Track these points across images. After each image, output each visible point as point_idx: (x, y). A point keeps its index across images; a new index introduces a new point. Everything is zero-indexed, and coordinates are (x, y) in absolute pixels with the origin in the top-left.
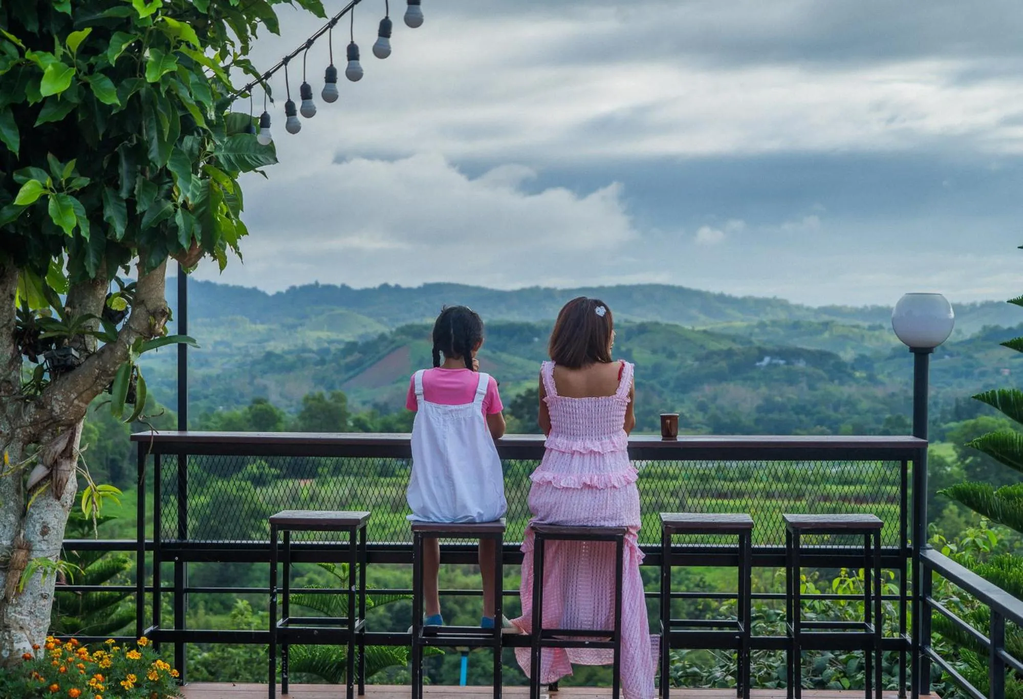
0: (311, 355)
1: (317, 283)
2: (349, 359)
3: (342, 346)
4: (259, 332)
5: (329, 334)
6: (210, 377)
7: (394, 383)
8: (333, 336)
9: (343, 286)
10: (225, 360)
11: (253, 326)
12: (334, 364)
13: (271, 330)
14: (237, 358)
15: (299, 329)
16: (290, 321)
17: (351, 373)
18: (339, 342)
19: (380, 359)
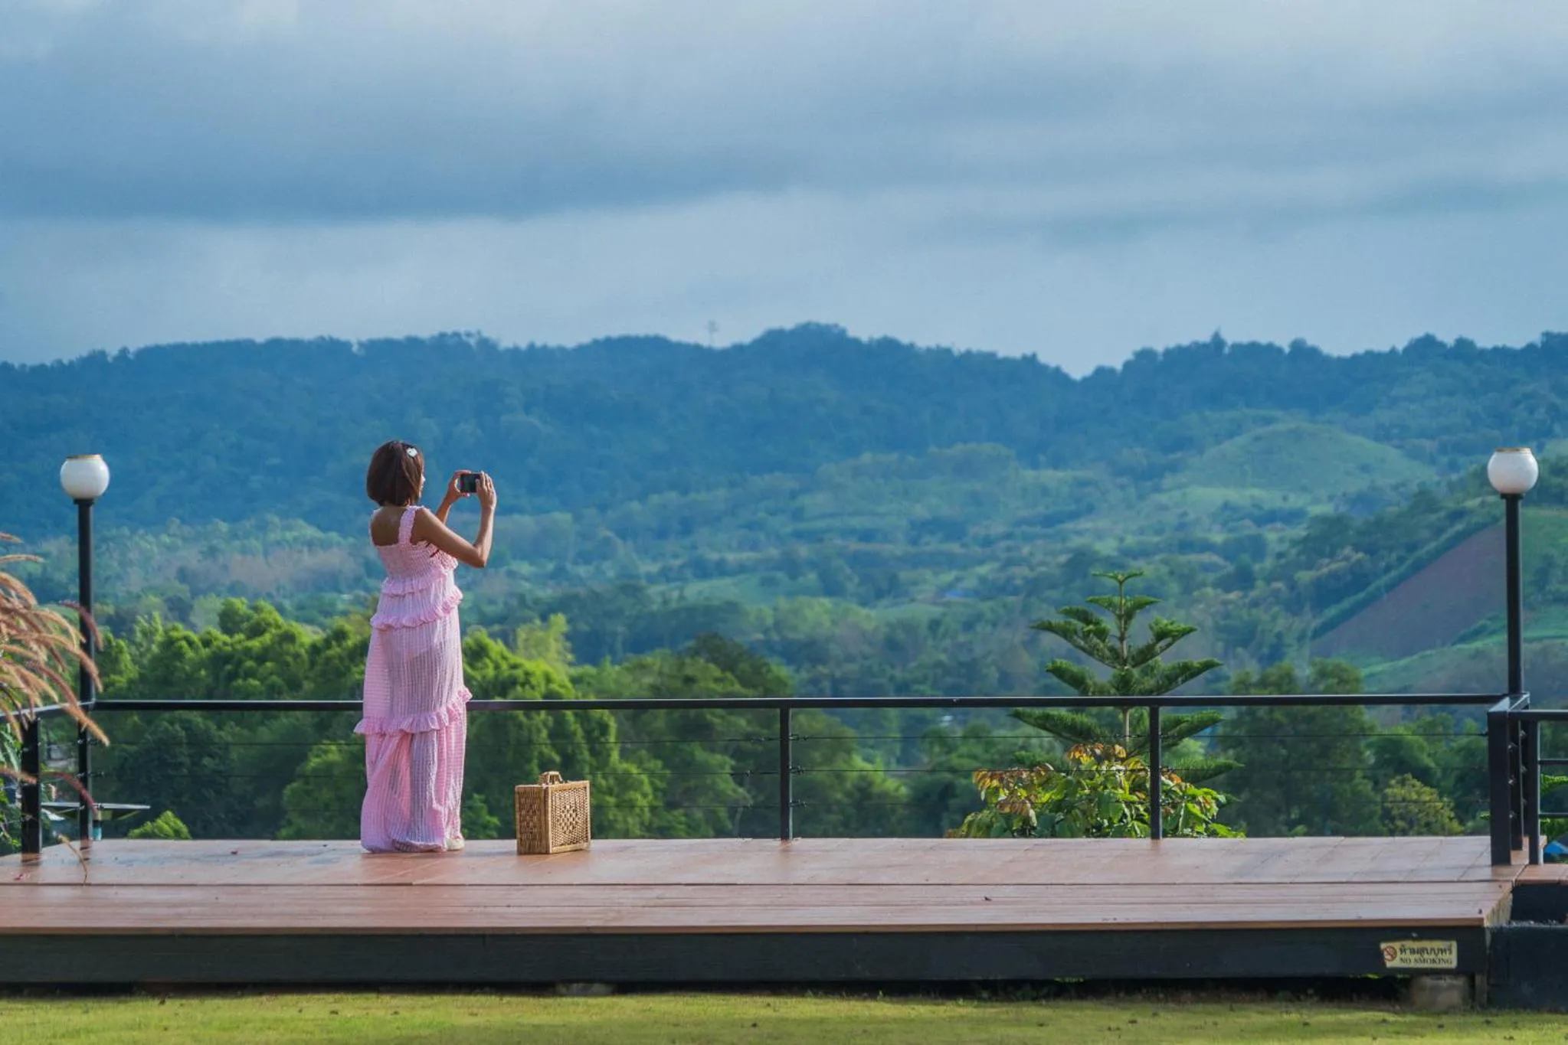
0: (1208, 558)
1: (1218, 342)
2: (1328, 567)
3: (1300, 531)
4: (1045, 491)
5: (1256, 492)
6: (908, 627)
7: (1463, 639)
8: (1271, 498)
9: (1298, 347)
10: (948, 577)
11: (1029, 474)
12: (1279, 585)
13: (1082, 483)
14: (983, 570)
15: (1168, 481)
16: (1136, 455)
17: (1332, 611)
18: (1291, 517)
19: (1418, 567)
